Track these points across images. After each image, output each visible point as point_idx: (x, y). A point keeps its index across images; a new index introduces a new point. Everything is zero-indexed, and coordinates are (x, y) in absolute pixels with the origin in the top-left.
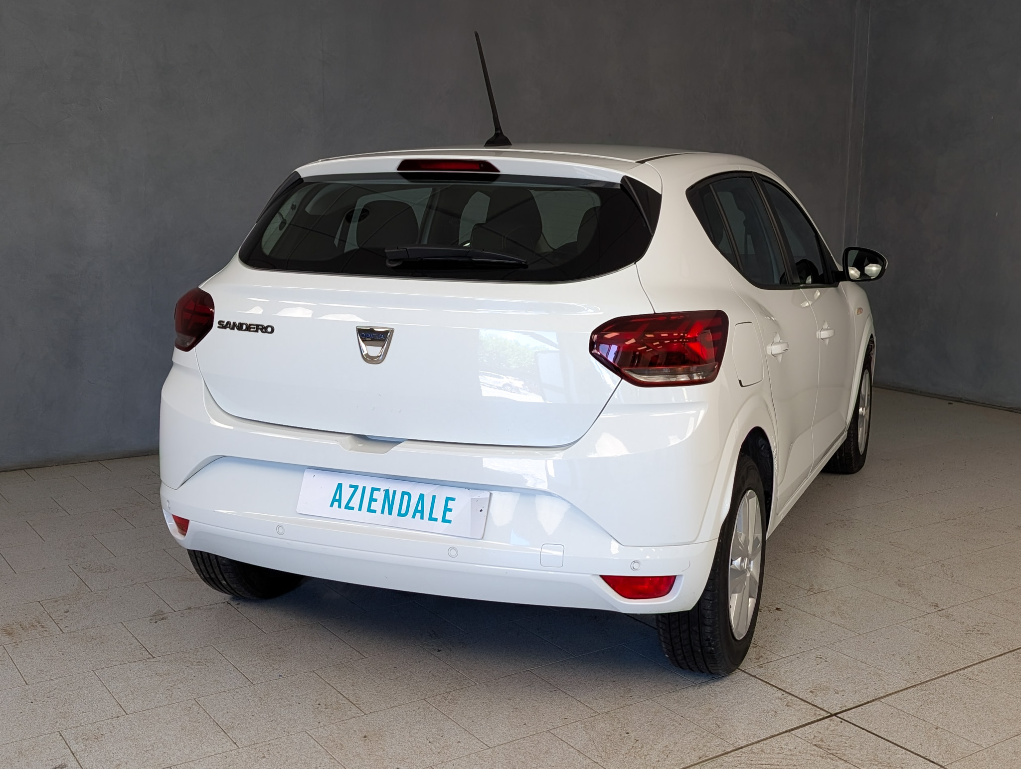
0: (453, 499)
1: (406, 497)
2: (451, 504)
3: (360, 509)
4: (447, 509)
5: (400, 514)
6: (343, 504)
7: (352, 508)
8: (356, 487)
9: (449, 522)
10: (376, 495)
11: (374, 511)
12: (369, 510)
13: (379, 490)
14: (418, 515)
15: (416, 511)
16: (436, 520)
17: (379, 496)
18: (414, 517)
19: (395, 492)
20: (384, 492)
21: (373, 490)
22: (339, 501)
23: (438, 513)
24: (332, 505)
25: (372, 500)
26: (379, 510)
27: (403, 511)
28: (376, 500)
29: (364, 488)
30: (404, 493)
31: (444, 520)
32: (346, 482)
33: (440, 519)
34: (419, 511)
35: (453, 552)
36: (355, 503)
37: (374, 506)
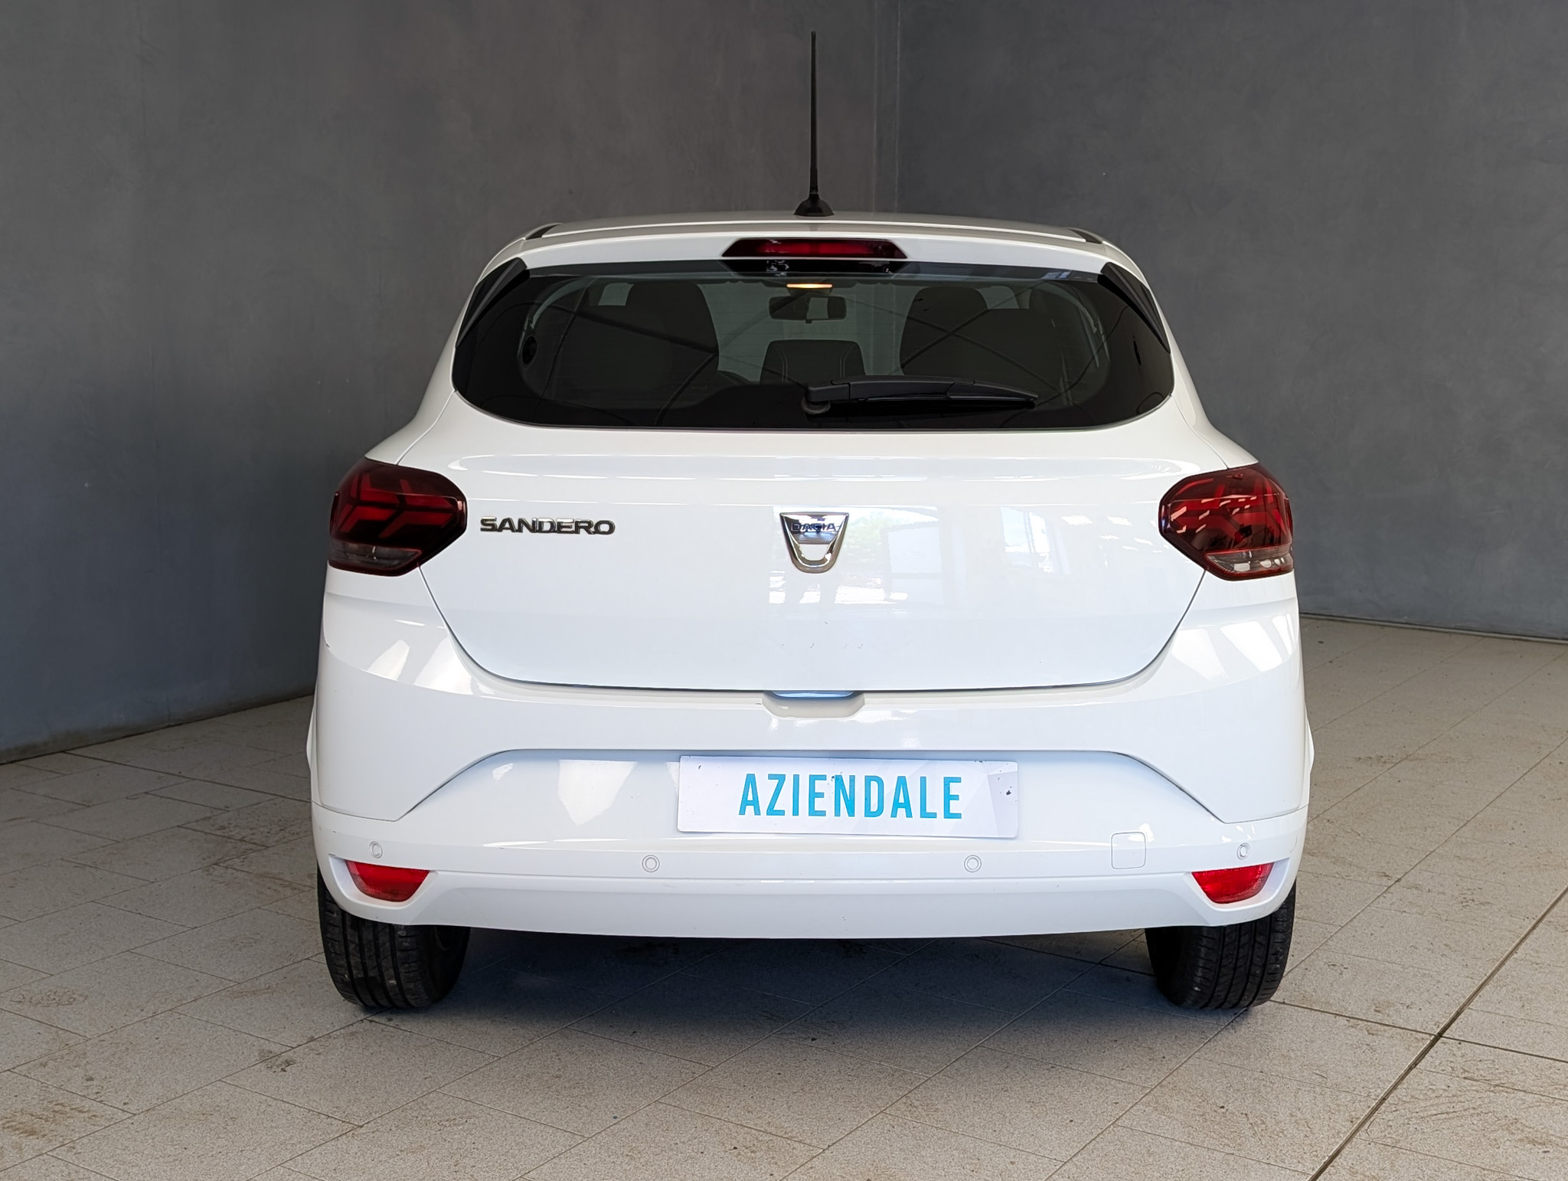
0: (958, 780)
1: (874, 785)
2: (954, 788)
3: (796, 812)
4: (949, 797)
5: (868, 813)
6: (764, 807)
7: (782, 813)
8: (781, 779)
9: (958, 816)
10: (819, 786)
11: (823, 813)
12: (813, 812)
13: (823, 778)
14: (901, 811)
15: (896, 805)
16: (934, 815)
17: (827, 787)
18: (894, 814)
19: (852, 779)
20: (834, 780)
21: (813, 779)
22: (755, 803)
23: (935, 804)
24: (742, 812)
25: (814, 795)
26: (830, 810)
27: (874, 808)
28: (821, 795)
29: (796, 778)
30: (868, 780)
31: (948, 815)
32: (761, 771)
33: (941, 813)
34: (902, 804)
35: (973, 864)
36: (785, 802)
37: (819, 804)
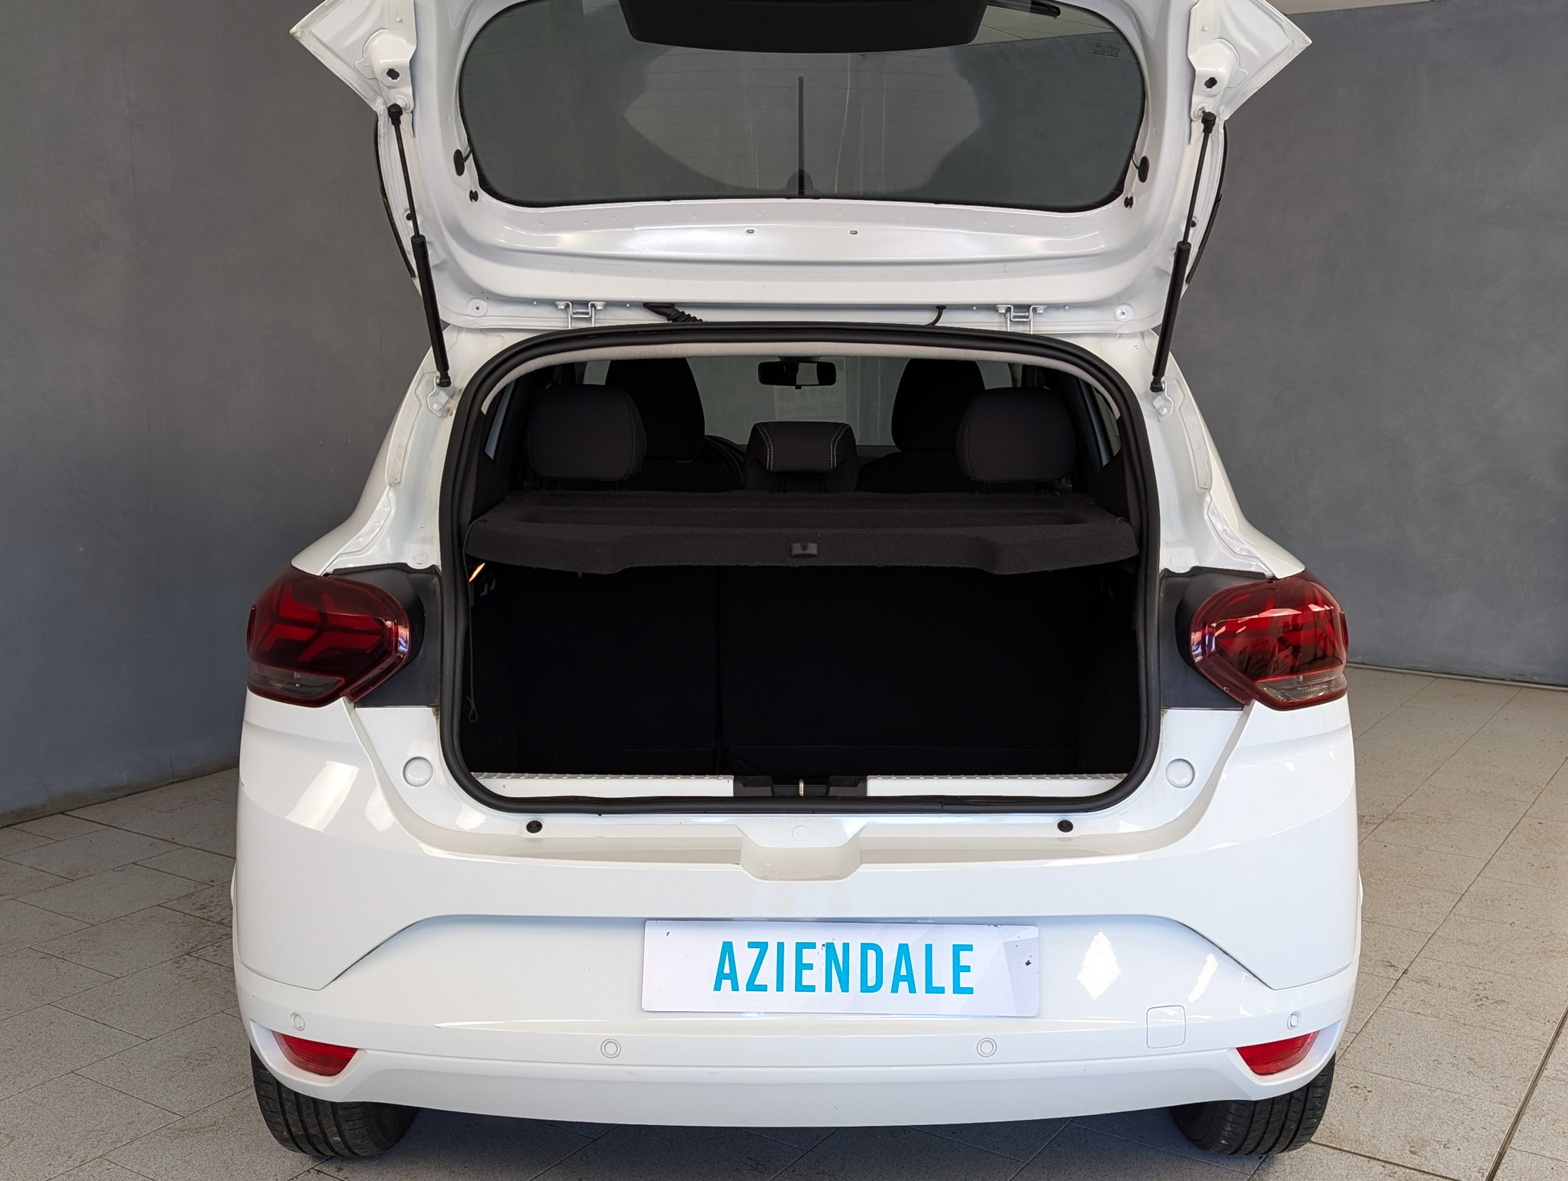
0: (969, 948)
1: (872, 955)
2: (965, 958)
3: (780, 987)
4: (958, 969)
5: (865, 988)
6: (742, 981)
7: (764, 988)
8: (763, 947)
9: (969, 991)
10: (808, 956)
11: (812, 989)
12: (800, 987)
13: (812, 946)
14: (903, 986)
15: (897, 978)
16: (941, 990)
17: (816, 957)
18: (895, 990)
19: (846, 947)
20: (824, 949)
21: (800, 947)
22: (733, 977)
23: (943, 975)
24: (717, 987)
25: (801, 967)
26: (821, 985)
27: (871, 981)
28: (810, 967)
29: (781, 946)
30: (865, 948)
31: (958, 989)
32: (741, 940)
33: (949, 987)
34: (904, 977)
35: (987, 1048)
36: (767, 975)
37: (808, 978)
